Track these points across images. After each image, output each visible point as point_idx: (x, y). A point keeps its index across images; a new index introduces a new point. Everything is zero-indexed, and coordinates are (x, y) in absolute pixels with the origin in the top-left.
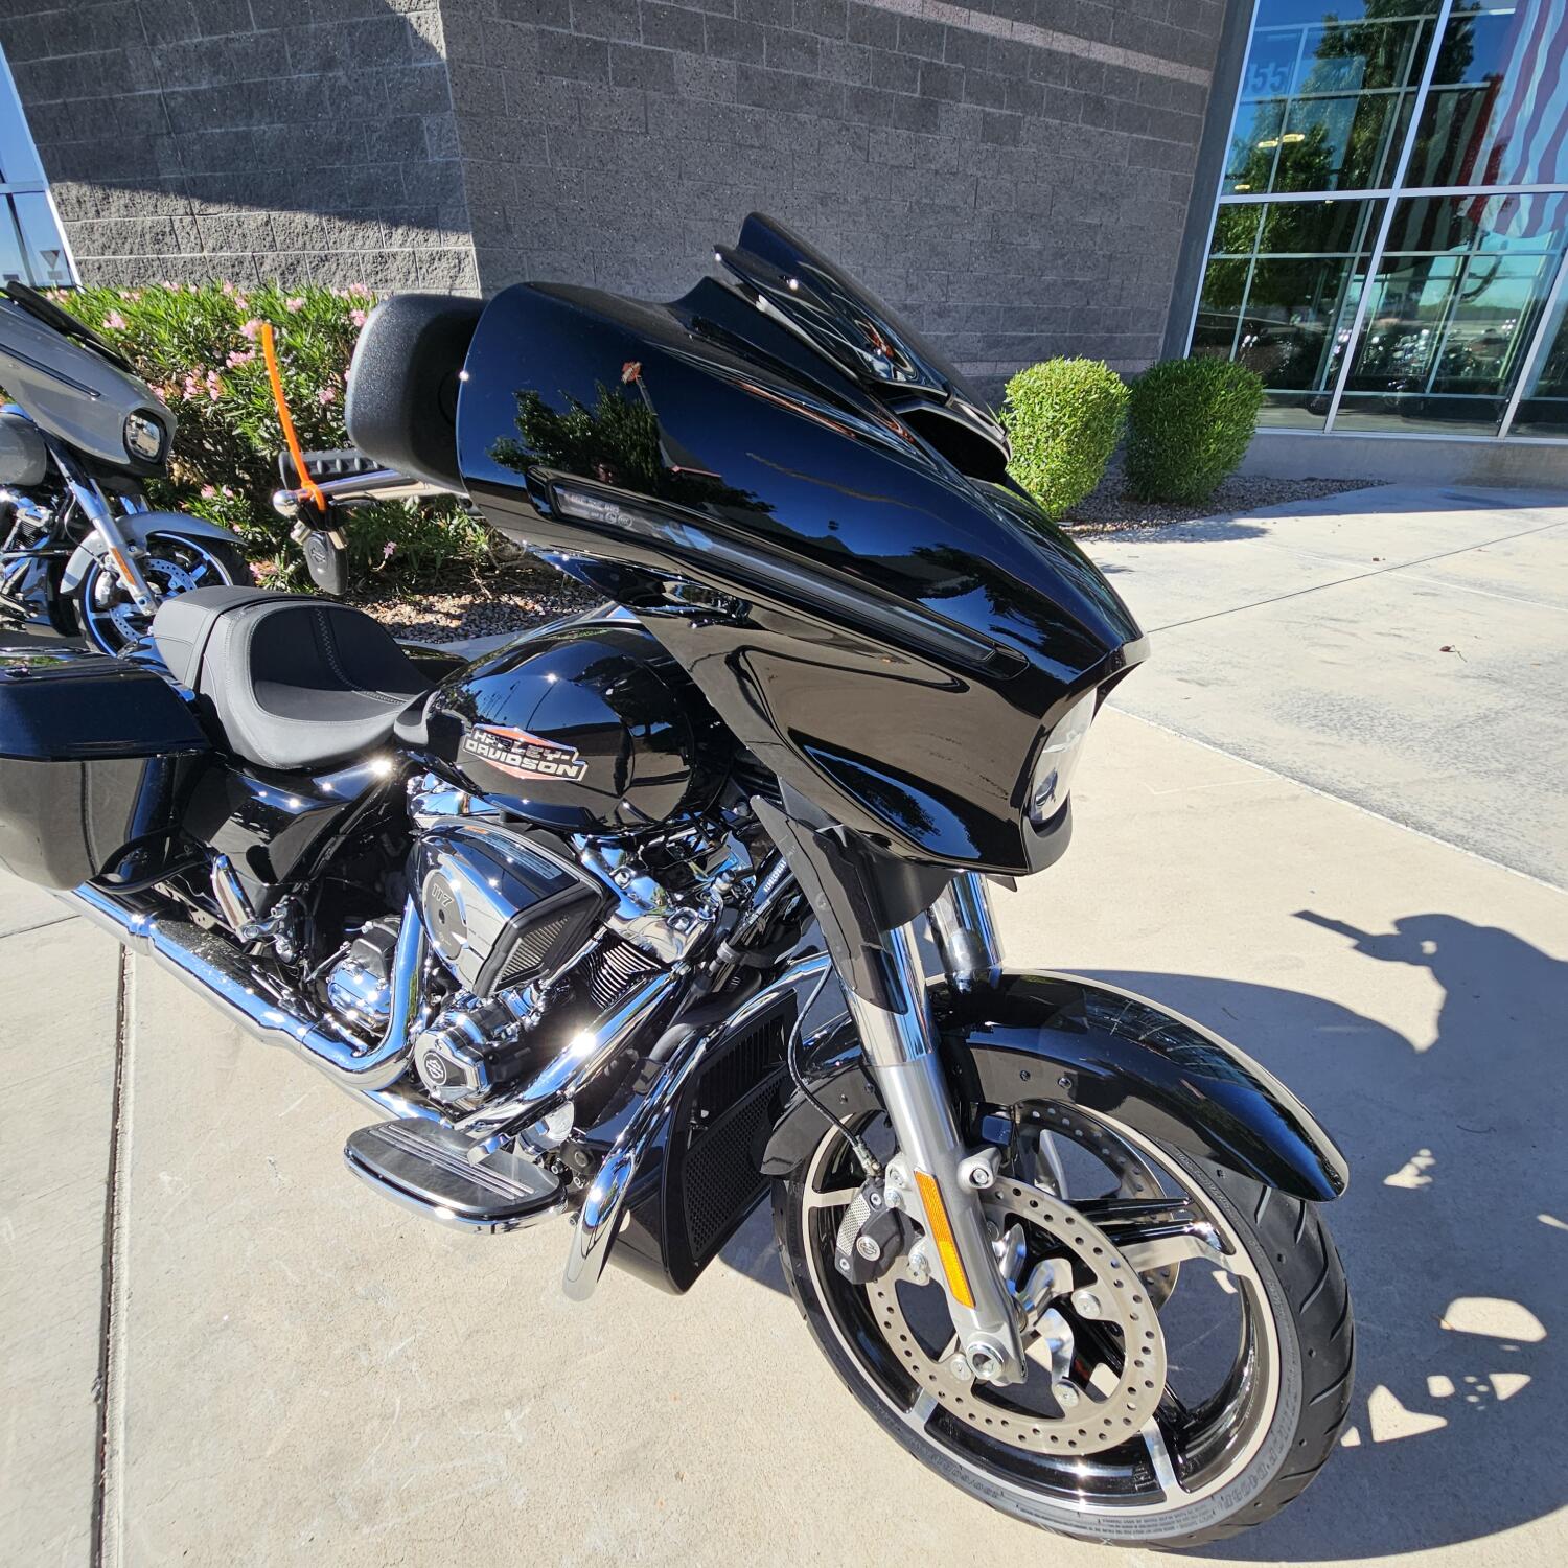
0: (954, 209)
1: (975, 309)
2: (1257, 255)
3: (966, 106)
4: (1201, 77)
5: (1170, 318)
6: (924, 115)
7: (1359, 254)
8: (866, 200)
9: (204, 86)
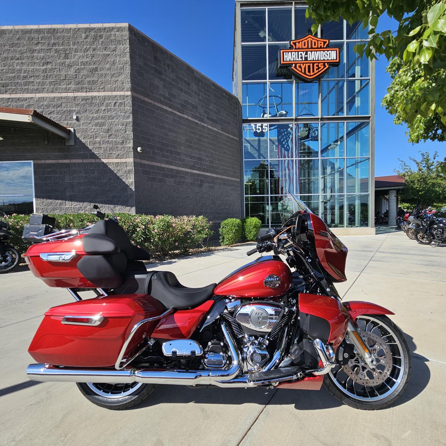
0: (206, 198)
1: (211, 212)
2: (249, 202)
3: (206, 184)
4: (238, 180)
5: (241, 212)
6: (201, 186)
7: (266, 202)
8: (193, 197)
9: (82, 181)
